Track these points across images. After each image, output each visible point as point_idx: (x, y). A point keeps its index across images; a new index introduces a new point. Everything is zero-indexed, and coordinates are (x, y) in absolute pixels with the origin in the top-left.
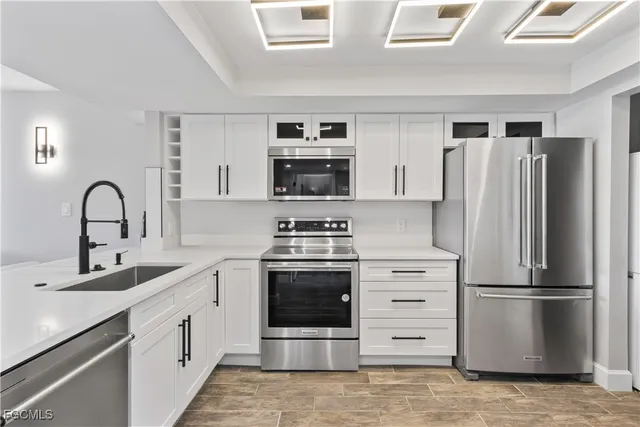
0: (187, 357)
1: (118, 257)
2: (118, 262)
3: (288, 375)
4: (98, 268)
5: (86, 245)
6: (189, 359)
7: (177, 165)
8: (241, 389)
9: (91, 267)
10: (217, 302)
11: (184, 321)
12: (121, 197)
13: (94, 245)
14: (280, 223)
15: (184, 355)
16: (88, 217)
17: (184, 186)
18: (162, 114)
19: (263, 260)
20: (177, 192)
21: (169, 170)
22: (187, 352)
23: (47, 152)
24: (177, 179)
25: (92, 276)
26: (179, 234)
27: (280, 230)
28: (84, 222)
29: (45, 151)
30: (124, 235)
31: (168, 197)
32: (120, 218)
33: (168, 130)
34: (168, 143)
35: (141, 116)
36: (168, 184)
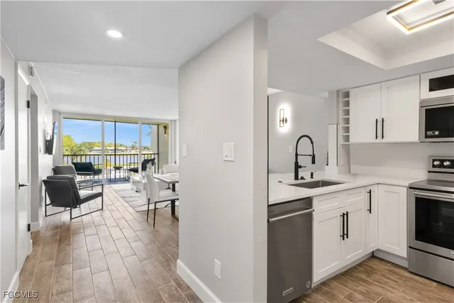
0: (345, 236)
1: (312, 174)
2: (312, 177)
3: (435, 284)
4: (302, 178)
5: (297, 167)
6: (347, 237)
7: (347, 121)
8: (389, 276)
9: (299, 178)
10: (370, 210)
11: (344, 214)
12: (312, 143)
13: (301, 167)
14: (434, 160)
15: (344, 234)
16: (298, 153)
17: (351, 134)
18: (338, 91)
19: (410, 188)
20: (347, 139)
21: (342, 125)
22: (345, 233)
23: (284, 121)
24: (347, 130)
25: (300, 181)
26: (349, 164)
27: (434, 166)
28: (297, 155)
29: (283, 121)
30: (313, 162)
31: (341, 141)
32: (312, 154)
33: (342, 100)
34: (342, 108)
35: (327, 94)
36: (341, 133)
